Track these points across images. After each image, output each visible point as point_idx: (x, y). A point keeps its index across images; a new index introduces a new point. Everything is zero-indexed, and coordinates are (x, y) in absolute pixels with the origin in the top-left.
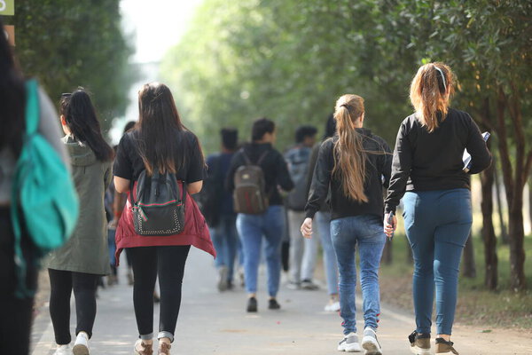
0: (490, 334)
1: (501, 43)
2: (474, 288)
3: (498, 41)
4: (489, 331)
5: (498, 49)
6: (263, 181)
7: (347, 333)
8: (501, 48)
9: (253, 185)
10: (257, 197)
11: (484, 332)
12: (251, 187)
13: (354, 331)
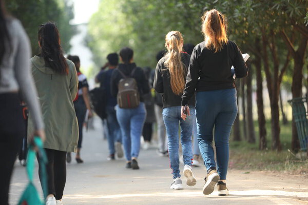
0: (249, 174)
1: (254, 6)
2: (252, 149)
3: (252, 5)
4: (248, 173)
5: (252, 10)
6: (137, 88)
7: (175, 178)
8: (254, 9)
9: (132, 89)
10: (134, 97)
11: (246, 173)
12: (131, 91)
13: (179, 176)
